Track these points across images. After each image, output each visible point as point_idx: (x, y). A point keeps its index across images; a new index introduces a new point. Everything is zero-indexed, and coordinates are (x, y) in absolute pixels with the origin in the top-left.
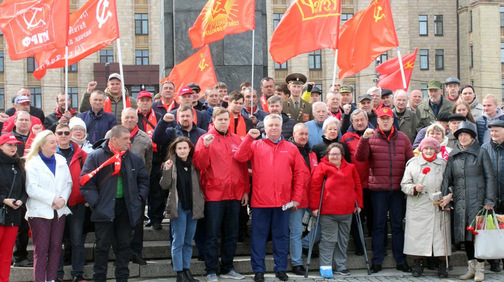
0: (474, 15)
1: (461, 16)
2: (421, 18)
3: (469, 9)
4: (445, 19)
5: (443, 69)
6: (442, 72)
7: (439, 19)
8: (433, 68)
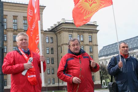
0: (62, 48)
1: (58, 48)
2: (47, 49)
3: (61, 46)
4: (54, 49)
5: (53, 63)
6: (53, 65)
7: (52, 49)
8: (51, 63)
